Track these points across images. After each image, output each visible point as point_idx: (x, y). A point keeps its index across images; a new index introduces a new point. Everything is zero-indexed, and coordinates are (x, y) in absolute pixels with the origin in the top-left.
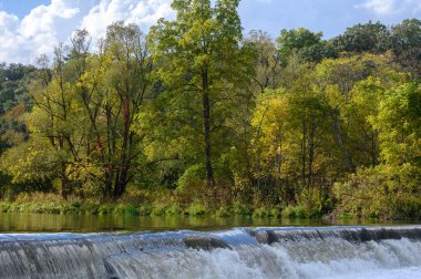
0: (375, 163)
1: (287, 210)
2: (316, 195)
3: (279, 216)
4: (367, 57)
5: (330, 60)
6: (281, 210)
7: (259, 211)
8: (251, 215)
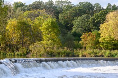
0: (41, 40)
1: (16, 53)
2: (25, 49)
3: (14, 55)
4: (39, 10)
5: (28, 11)
6: (14, 53)
7: (8, 53)
8: (6, 54)
